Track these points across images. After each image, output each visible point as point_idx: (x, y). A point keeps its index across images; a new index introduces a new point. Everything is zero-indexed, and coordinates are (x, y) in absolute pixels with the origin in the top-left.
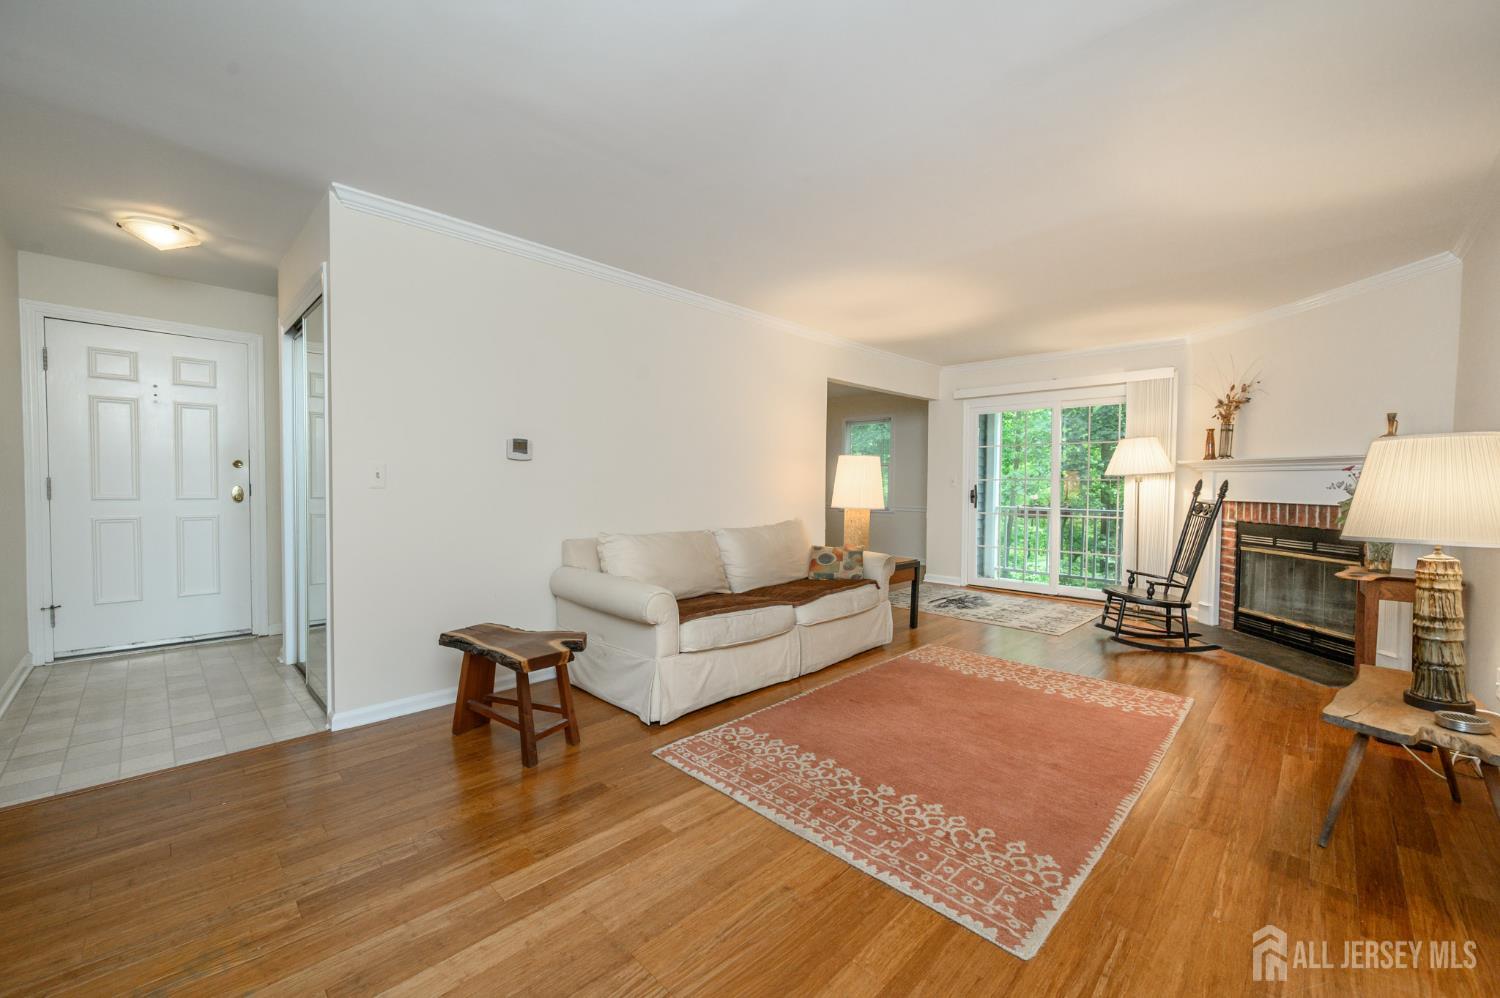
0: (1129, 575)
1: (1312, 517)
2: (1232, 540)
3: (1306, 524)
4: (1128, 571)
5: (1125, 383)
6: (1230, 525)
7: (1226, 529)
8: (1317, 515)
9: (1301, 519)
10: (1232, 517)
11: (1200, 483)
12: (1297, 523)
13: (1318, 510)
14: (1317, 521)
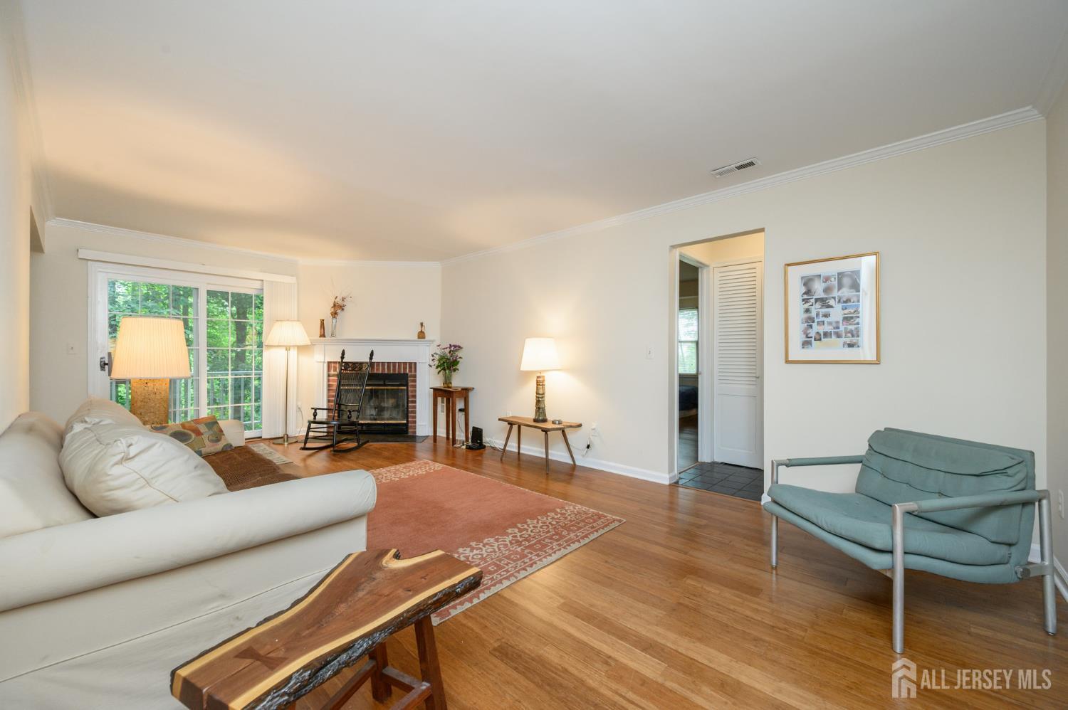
0: (313, 411)
1: (383, 369)
2: (335, 384)
3: (380, 372)
4: (312, 408)
5: (263, 280)
6: (333, 375)
7: (331, 378)
8: (386, 367)
9: (377, 370)
10: (335, 370)
11: (343, 351)
12: (375, 371)
13: (386, 365)
14: (386, 370)
